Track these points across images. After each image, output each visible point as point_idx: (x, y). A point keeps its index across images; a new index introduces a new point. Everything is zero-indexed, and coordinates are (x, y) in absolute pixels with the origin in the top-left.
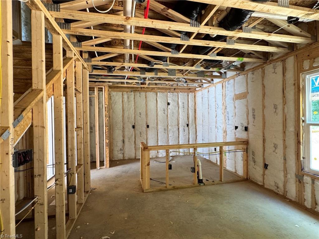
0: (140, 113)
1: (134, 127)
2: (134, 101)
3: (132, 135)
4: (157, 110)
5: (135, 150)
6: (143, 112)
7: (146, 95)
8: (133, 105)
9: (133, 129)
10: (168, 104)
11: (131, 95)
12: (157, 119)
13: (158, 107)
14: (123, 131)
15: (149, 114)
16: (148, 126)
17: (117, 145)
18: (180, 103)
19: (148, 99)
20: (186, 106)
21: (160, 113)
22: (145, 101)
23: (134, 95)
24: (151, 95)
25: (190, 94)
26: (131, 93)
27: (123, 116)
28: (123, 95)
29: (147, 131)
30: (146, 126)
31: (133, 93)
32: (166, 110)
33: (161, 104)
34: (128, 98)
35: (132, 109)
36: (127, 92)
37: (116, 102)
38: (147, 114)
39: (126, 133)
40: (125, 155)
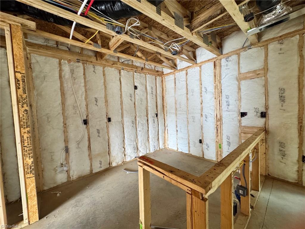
0: (96, 98)
1: (85, 122)
2: (85, 79)
3: (83, 137)
4: (121, 95)
5: (91, 159)
6: (100, 95)
7: (104, 71)
8: (83, 84)
9: (85, 126)
10: (136, 88)
11: (77, 67)
12: (122, 109)
13: (123, 90)
14: (65, 132)
15: (110, 100)
16: (109, 120)
17: (52, 160)
18: (148, 88)
19: (107, 78)
20: (154, 93)
21: (126, 100)
22: (103, 81)
23: (84, 69)
24: (111, 72)
25: (158, 78)
26: (77, 64)
27: (63, 103)
28: (60, 64)
29: (107, 127)
30: (106, 120)
31: (80, 64)
32: (133, 96)
33: (127, 88)
34: (72, 72)
35: (80, 92)
36: (69, 61)
37: (45, 77)
38: (106, 101)
39: (72, 135)
40: (71, 173)
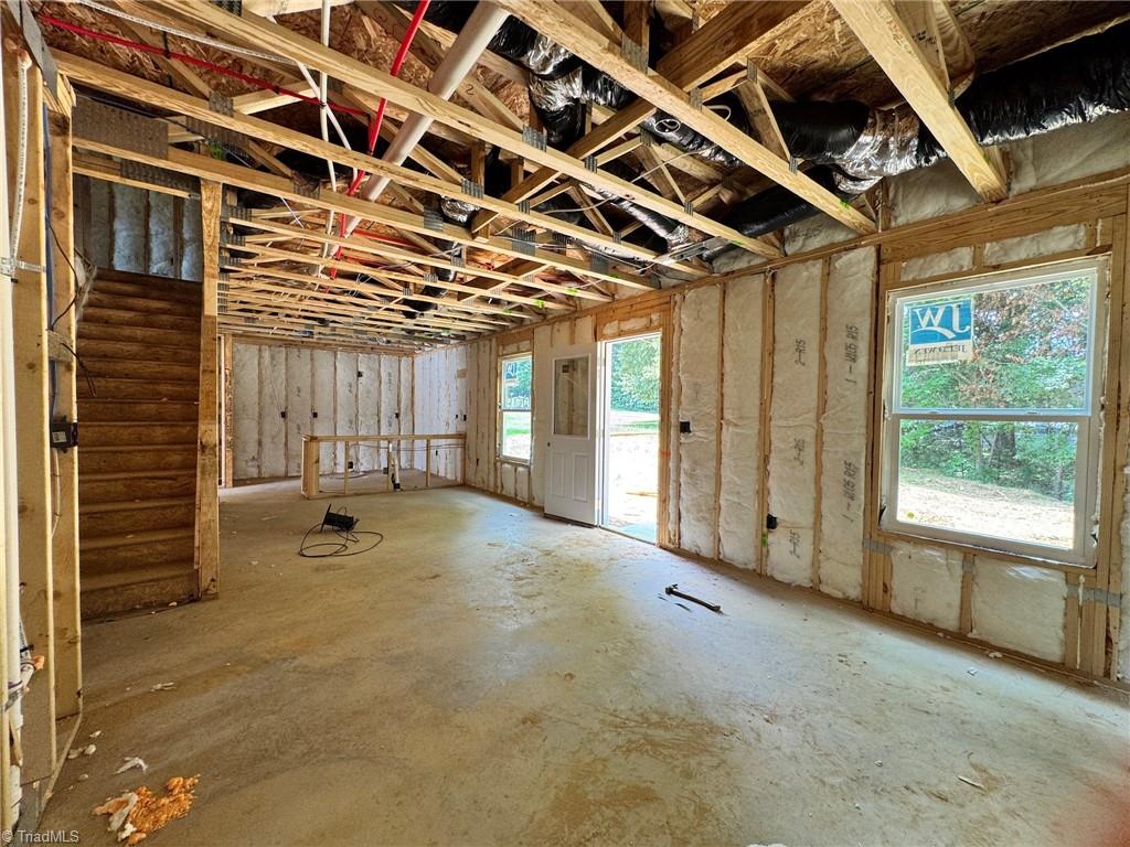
0: (298, 388)
1: (284, 415)
2: (286, 365)
3: (280, 430)
4: (335, 384)
5: (287, 459)
6: (305, 383)
7: (312, 355)
8: (284, 371)
9: (282, 420)
10: (360, 374)
11: (279, 352)
12: (335, 401)
13: (337, 378)
14: (260, 423)
15: (318, 389)
16: (315, 415)
17: (244, 451)
18: (383, 375)
19: (316, 363)
20: (394, 380)
21: (342, 391)
22: (309, 366)
23: (287, 354)
24: (323, 357)
25: (404, 359)
26: (278, 349)
27: (260, 393)
28: (260, 350)
29: (312, 424)
30: (310, 415)
31: (283, 349)
32: (354, 385)
33: (344, 374)
34: (273, 358)
35: (280, 380)
36: (270, 346)
37: (243, 366)
38: (313, 392)
39: (267, 427)
40: (263, 470)
